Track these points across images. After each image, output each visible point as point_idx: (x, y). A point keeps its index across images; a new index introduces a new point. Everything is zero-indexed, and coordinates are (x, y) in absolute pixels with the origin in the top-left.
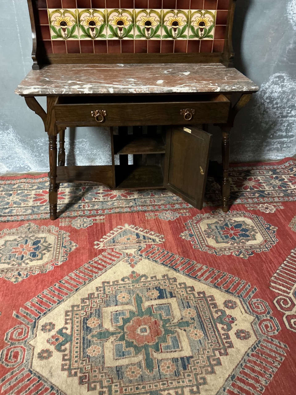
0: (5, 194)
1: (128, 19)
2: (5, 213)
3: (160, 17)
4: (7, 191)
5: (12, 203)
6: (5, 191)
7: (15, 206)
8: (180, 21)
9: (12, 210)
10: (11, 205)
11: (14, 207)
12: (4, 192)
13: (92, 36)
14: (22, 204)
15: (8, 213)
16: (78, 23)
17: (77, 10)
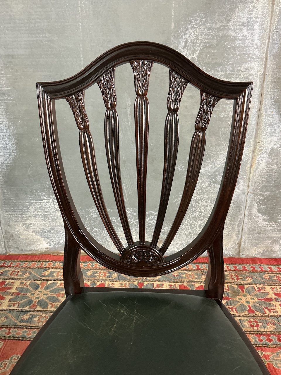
0: (29, 284)
2: (22, 321)
4: (34, 279)
5: (35, 302)
6: (30, 279)
7: (38, 308)
9: (33, 316)
10: (34, 306)
11: (38, 311)
12: (30, 281)
14: (49, 306)
15: (27, 321)
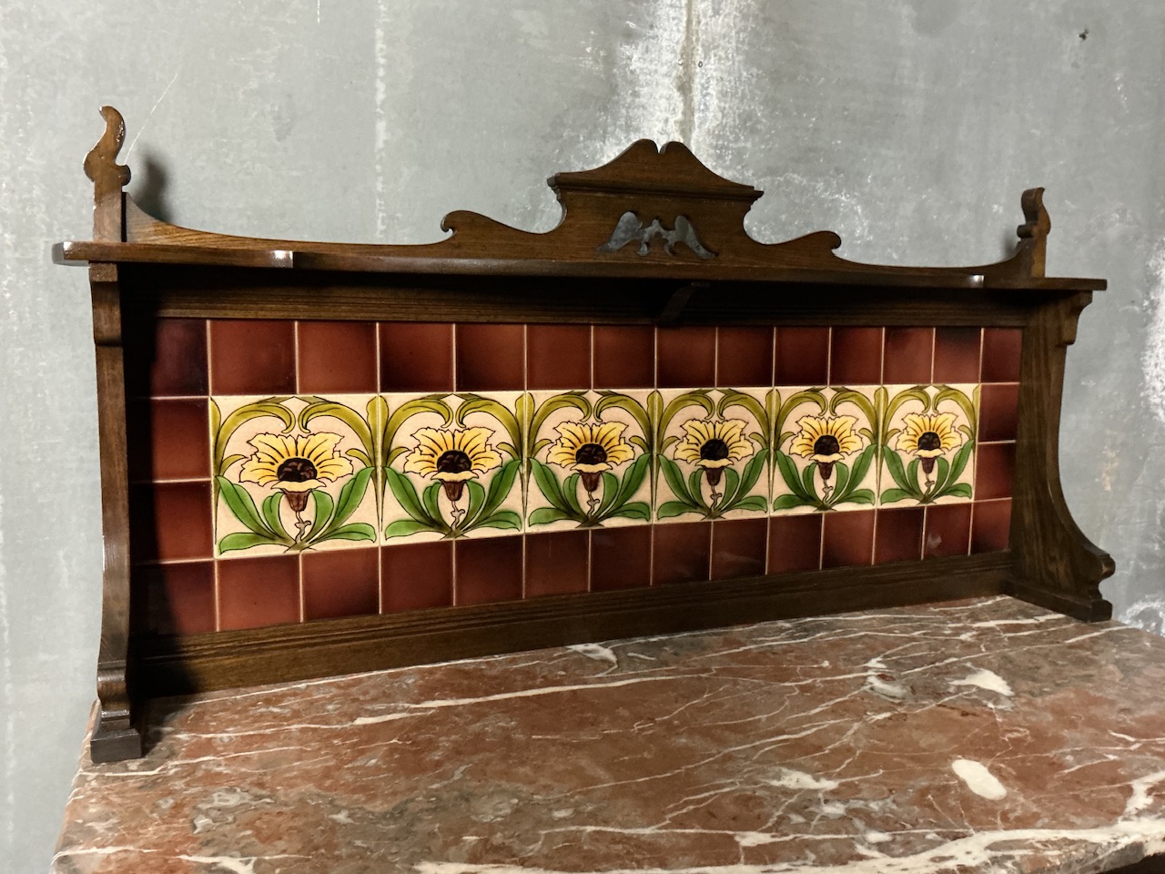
1: (628, 435)
3: (764, 420)
8: (847, 433)
13: (449, 520)
16: (379, 462)
17: (379, 402)
